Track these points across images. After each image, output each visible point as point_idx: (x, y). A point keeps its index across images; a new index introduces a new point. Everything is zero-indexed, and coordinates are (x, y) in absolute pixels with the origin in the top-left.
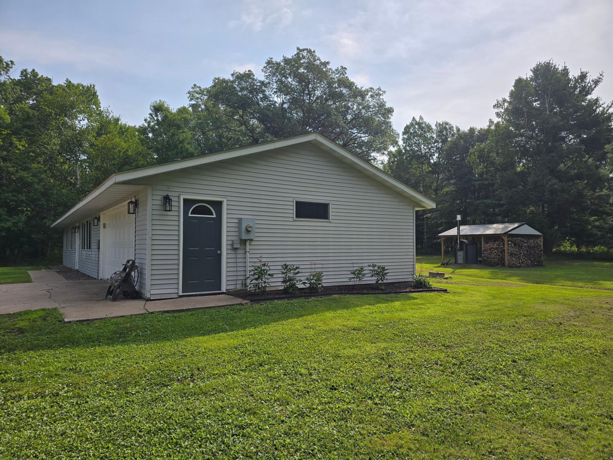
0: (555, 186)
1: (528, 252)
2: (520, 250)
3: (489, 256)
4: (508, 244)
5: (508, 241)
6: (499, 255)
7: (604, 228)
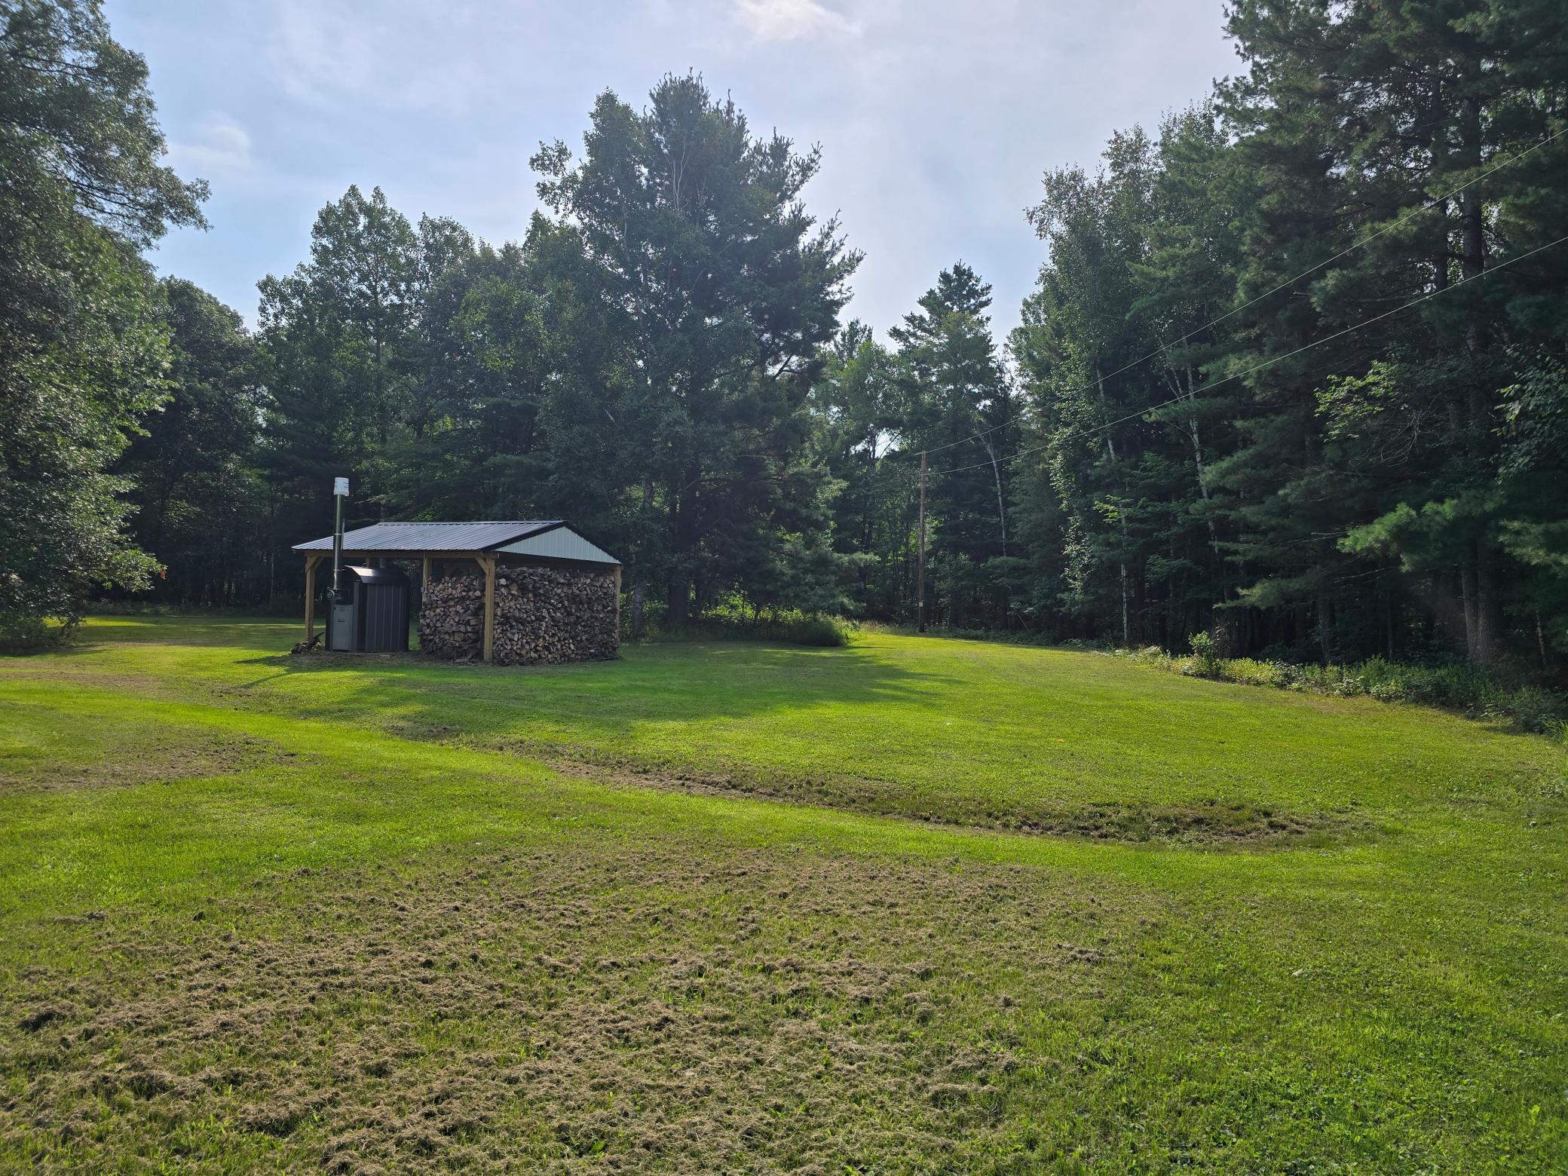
0: (678, 428)
1: (569, 614)
2: (538, 609)
3: (438, 624)
4: (497, 587)
5: (498, 577)
6: (468, 623)
7: (801, 560)
